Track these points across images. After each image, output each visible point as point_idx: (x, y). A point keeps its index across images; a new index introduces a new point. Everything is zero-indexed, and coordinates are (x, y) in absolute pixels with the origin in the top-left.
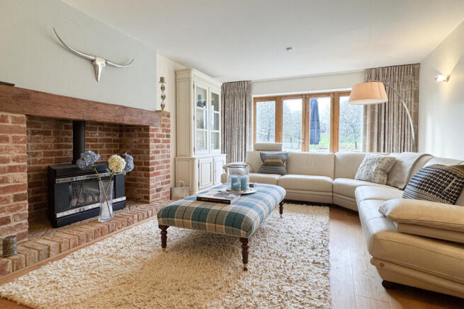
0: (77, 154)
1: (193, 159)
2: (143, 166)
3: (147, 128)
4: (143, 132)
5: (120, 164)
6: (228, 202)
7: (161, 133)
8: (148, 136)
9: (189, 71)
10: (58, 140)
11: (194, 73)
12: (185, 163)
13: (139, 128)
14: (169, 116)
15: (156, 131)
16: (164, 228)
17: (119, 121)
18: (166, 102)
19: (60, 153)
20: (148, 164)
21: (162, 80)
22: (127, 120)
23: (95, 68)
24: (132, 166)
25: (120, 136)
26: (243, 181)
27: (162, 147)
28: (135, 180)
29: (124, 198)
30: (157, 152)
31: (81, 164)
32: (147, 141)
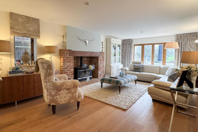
0: (81, 65)
1: (111, 66)
2: (97, 68)
3: (98, 57)
4: (97, 58)
5: (92, 67)
6: (117, 78)
7: (102, 58)
8: (98, 59)
9: (110, 39)
10: (77, 61)
11: (112, 39)
12: (109, 67)
13: (96, 57)
14: (104, 53)
15: (100, 58)
17: (91, 56)
18: (103, 49)
19: (77, 64)
20: (98, 67)
21: (102, 43)
22: (93, 55)
23: (86, 43)
24: (94, 68)
25: (91, 59)
26: (123, 73)
27: (102, 62)
28: (94, 72)
29: (92, 76)
30: (100, 64)
31: (83, 67)
32: (98, 61)
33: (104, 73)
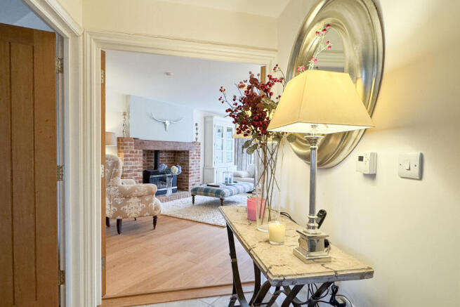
0: (156, 167)
1: (213, 169)
2: (186, 172)
3: (188, 152)
4: (186, 153)
5: (176, 170)
6: (218, 186)
7: (195, 153)
8: (188, 156)
9: (212, 117)
10: (148, 158)
11: (216, 118)
12: (208, 169)
13: (184, 152)
14: (200, 144)
15: (193, 153)
16: (193, 196)
17: (175, 149)
18: (198, 136)
19: (148, 164)
20: (188, 170)
21: (196, 125)
22: (178, 149)
23: (165, 125)
24: (181, 171)
25: (175, 155)
26: (230, 179)
27: (196, 161)
28: (181, 179)
29: (176, 187)
30: (193, 164)
31: (160, 170)
32: (188, 158)
33: (199, 181)
